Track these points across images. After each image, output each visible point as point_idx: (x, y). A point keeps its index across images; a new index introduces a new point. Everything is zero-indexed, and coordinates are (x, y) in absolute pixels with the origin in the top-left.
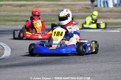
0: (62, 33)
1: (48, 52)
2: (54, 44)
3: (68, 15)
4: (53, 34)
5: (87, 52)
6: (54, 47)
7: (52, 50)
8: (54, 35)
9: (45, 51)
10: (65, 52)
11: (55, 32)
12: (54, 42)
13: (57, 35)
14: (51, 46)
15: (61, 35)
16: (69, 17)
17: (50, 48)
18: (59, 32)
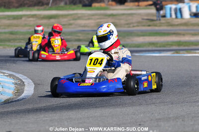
0: (102, 60)
1: (78, 90)
2: (89, 78)
3: (110, 32)
4: (89, 61)
5: (141, 89)
6: (88, 82)
7: (84, 88)
8: (90, 64)
9: (73, 89)
10: (104, 90)
11: (91, 60)
12: (88, 75)
13: (94, 64)
14: (84, 81)
15: (101, 64)
16: (112, 35)
17: (82, 85)
18: (98, 59)
